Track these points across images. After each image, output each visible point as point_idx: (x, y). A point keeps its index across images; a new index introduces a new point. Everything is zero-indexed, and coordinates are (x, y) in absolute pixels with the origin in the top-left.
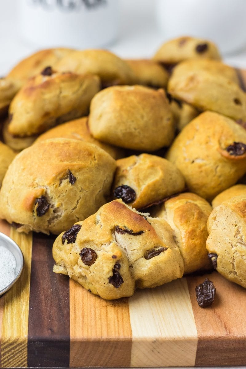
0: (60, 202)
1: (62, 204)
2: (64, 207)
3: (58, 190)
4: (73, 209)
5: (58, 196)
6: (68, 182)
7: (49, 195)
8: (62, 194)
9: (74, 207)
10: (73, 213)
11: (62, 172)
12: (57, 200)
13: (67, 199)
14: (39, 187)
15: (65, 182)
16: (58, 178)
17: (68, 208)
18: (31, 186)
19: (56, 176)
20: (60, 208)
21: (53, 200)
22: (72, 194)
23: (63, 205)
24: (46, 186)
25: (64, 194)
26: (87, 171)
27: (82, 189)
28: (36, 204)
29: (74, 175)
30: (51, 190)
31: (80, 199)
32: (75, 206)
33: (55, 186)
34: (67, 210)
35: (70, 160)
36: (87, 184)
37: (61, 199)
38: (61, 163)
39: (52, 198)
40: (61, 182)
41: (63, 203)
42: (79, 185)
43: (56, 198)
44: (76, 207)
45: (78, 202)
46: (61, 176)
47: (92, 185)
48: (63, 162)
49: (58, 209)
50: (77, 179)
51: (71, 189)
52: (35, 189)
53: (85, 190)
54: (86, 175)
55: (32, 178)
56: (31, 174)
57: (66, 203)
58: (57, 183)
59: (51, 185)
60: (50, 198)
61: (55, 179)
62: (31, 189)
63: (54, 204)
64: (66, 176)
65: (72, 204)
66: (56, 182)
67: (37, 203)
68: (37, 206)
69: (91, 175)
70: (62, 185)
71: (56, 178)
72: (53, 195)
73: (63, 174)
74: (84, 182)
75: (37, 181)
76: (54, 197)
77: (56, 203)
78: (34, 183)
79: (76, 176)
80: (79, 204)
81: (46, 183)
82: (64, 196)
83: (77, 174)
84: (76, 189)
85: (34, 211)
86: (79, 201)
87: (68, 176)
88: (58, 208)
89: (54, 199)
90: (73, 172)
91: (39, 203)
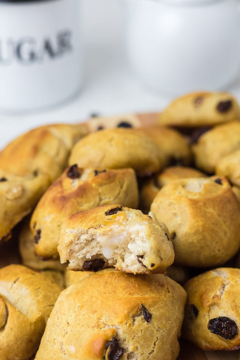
0: (135, 345)
1: (137, 348)
2: (140, 351)
3: (132, 329)
4: (150, 354)
5: (133, 337)
6: (142, 320)
7: (121, 337)
8: (137, 335)
9: (151, 351)
10: (150, 358)
11: (135, 307)
12: (131, 343)
13: (143, 341)
14: (107, 328)
15: (139, 319)
16: (131, 315)
17: (144, 352)
18: (95, 326)
19: (129, 312)
20: (136, 353)
21: (126, 343)
22: (148, 334)
23: (139, 348)
24: (116, 325)
25: (140, 334)
26: (162, 305)
27: (159, 327)
28: (107, 349)
29: (148, 310)
30: (124, 330)
31: (157, 341)
32: (153, 349)
33: (128, 324)
34: (144, 355)
35: (141, 293)
36: (164, 322)
37: (136, 341)
38: (131, 296)
39: (125, 340)
40: (134, 320)
41: (138, 346)
42: (155, 322)
43: (131, 340)
44: (153, 351)
45: (155, 344)
46: (134, 312)
47: (168, 322)
48: (132, 295)
49: (132, 355)
50: (153, 316)
51: (147, 328)
52: (103, 329)
53: (162, 330)
54: (162, 311)
55: (95, 316)
56: (94, 312)
57: (142, 346)
58: (130, 321)
59: (123, 323)
60: (123, 340)
61: (127, 317)
62: (96, 330)
63: (127, 348)
64: (139, 313)
65: (149, 346)
66: (129, 319)
67: (109, 347)
68: (108, 350)
69: (166, 310)
70: (136, 323)
71: (129, 315)
72: (126, 336)
73: (136, 310)
74: (160, 319)
75: (103, 320)
76: (127, 340)
77: (130, 346)
78: (100, 323)
79: (151, 312)
80: (156, 346)
81: (116, 322)
82: (140, 337)
83: (152, 309)
84: (152, 328)
85: (104, 357)
86: (157, 343)
87: (141, 312)
88: (132, 352)
89: (127, 341)
90: (147, 307)
91: (111, 347)
